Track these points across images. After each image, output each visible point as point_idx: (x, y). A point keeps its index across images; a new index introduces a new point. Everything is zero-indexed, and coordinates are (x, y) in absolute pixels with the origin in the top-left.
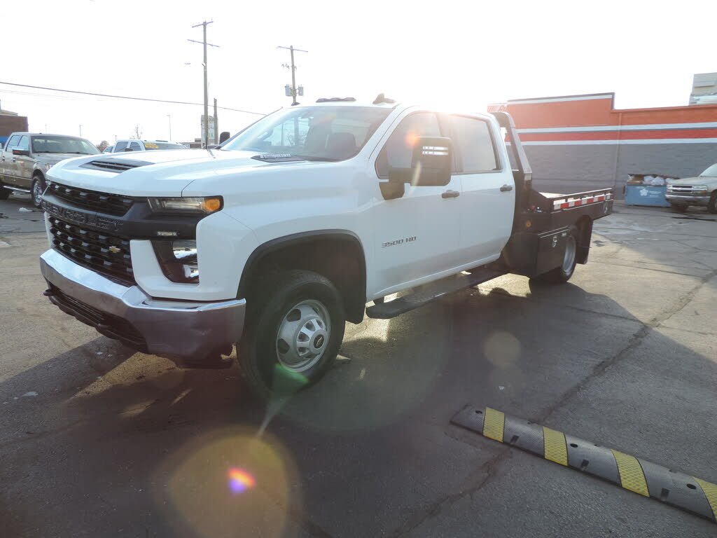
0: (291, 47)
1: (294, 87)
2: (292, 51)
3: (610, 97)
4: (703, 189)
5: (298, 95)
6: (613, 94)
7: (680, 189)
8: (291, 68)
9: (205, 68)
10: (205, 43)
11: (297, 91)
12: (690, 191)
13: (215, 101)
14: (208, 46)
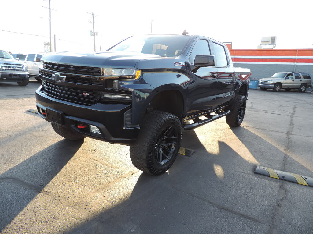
0: (93, 13)
1: (94, 32)
2: (93, 15)
3: (230, 44)
4: (272, 82)
5: (95, 35)
6: (232, 43)
7: (263, 82)
8: (92, 23)
9: (50, 20)
10: (50, 8)
11: (95, 33)
12: (267, 83)
13: (55, 36)
14: (51, 10)
